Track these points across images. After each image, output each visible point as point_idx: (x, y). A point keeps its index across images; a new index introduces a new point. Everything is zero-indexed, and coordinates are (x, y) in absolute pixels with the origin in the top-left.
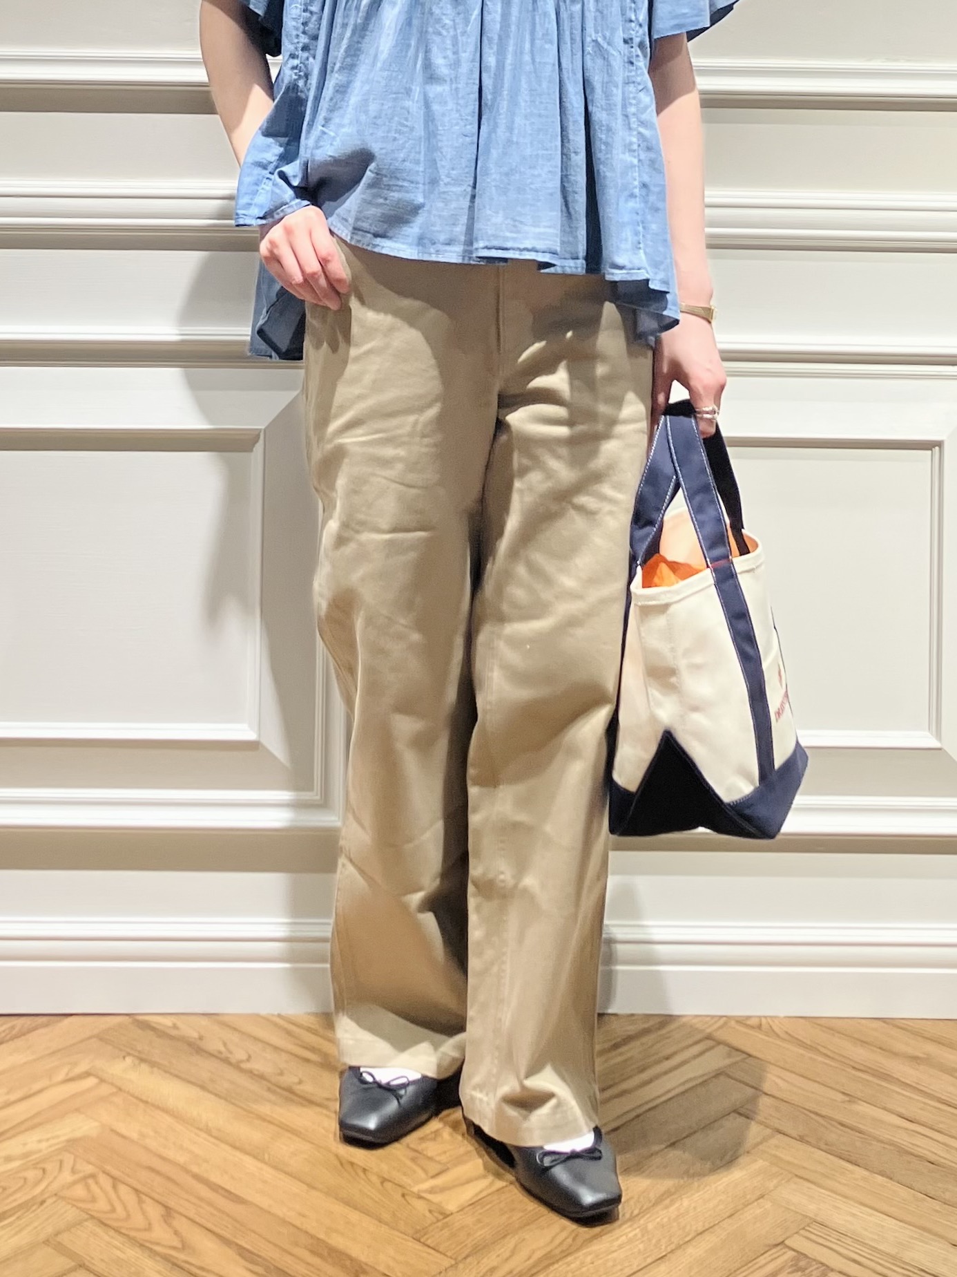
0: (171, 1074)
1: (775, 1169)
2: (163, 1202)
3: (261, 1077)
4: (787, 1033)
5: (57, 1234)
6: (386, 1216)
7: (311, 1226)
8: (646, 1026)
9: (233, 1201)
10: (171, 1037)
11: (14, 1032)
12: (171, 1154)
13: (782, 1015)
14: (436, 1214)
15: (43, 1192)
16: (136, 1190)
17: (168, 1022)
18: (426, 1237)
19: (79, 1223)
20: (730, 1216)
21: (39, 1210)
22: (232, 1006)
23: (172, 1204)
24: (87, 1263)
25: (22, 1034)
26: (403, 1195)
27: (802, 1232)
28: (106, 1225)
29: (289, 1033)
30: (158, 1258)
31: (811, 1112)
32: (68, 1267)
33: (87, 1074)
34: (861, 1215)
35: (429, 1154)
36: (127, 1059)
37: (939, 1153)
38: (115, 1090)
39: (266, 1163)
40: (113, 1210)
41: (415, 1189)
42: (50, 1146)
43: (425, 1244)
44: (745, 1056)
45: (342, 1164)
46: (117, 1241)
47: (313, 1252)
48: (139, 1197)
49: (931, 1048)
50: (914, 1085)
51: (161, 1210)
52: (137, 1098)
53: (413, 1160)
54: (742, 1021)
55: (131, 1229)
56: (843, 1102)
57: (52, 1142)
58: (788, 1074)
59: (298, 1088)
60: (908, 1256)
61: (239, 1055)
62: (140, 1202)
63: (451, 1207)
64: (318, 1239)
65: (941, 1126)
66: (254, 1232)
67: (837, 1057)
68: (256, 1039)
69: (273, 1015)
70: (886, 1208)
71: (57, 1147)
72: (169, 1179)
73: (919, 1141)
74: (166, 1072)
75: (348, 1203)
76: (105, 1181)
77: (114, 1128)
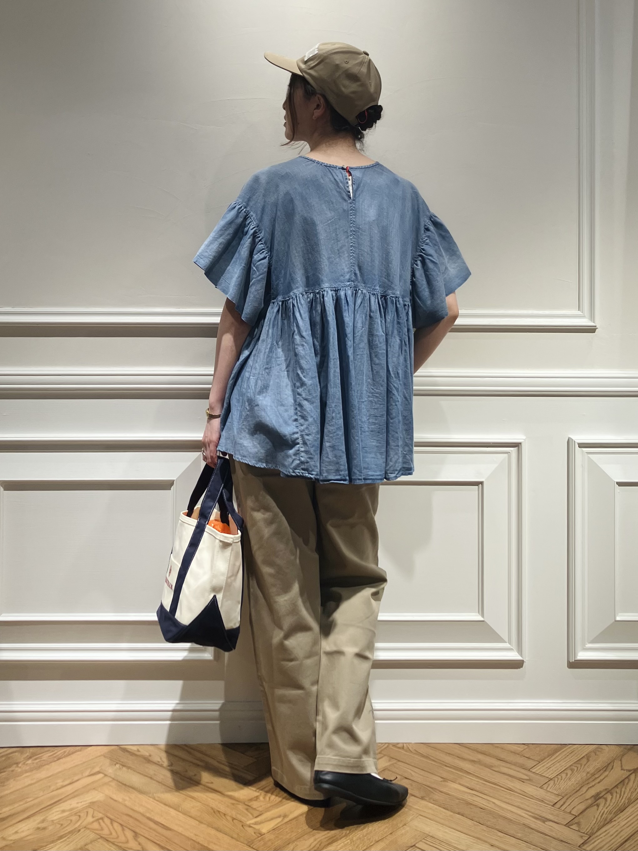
0: (136, 772)
3: (177, 773)
4: (415, 750)
5: (85, 845)
6: (235, 835)
7: (201, 840)
9: (164, 828)
10: (137, 756)
11: (65, 754)
12: (136, 808)
13: (413, 742)
14: (257, 834)
15: (79, 826)
16: (121, 825)
17: (135, 748)
18: (253, 844)
19: (96, 840)
20: (390, 834)
21: (78, 834)
23: (137, 831)
25: (69, 755)
26: (243, 826)
27: (423, 840)
28: (107, 840)
29: (190, 753)
33: (99, 772)
35: (254, 807)
36: (117, 765)
37: (484, 804)
38: (111, 779)
39: (179, 812)
40: (111, 834)
41: (248, 823)
42: (83, 805)
44: (396, 761)
45: (214, 812)
46: (112, 847)
48: (122, 828)
49: (480, 757)
50: (473, 773)
51: (133, 834)
52: (121, 783)
53: (247, 810)
54: (394, 745)
55: (119, 842)
56: (441, 781)
57: (83, 803)
58: (415, 769)
61: (167, 763)
62: (123, 830)
63: (264, 831)
64: (204, 846)
65: (486, 792)
71: (86, 805)
72: (136, 819)
73: (475, 798)
74: (134, 771)
75: (218, 830)
76: (107, 821)
77: (111, 797)
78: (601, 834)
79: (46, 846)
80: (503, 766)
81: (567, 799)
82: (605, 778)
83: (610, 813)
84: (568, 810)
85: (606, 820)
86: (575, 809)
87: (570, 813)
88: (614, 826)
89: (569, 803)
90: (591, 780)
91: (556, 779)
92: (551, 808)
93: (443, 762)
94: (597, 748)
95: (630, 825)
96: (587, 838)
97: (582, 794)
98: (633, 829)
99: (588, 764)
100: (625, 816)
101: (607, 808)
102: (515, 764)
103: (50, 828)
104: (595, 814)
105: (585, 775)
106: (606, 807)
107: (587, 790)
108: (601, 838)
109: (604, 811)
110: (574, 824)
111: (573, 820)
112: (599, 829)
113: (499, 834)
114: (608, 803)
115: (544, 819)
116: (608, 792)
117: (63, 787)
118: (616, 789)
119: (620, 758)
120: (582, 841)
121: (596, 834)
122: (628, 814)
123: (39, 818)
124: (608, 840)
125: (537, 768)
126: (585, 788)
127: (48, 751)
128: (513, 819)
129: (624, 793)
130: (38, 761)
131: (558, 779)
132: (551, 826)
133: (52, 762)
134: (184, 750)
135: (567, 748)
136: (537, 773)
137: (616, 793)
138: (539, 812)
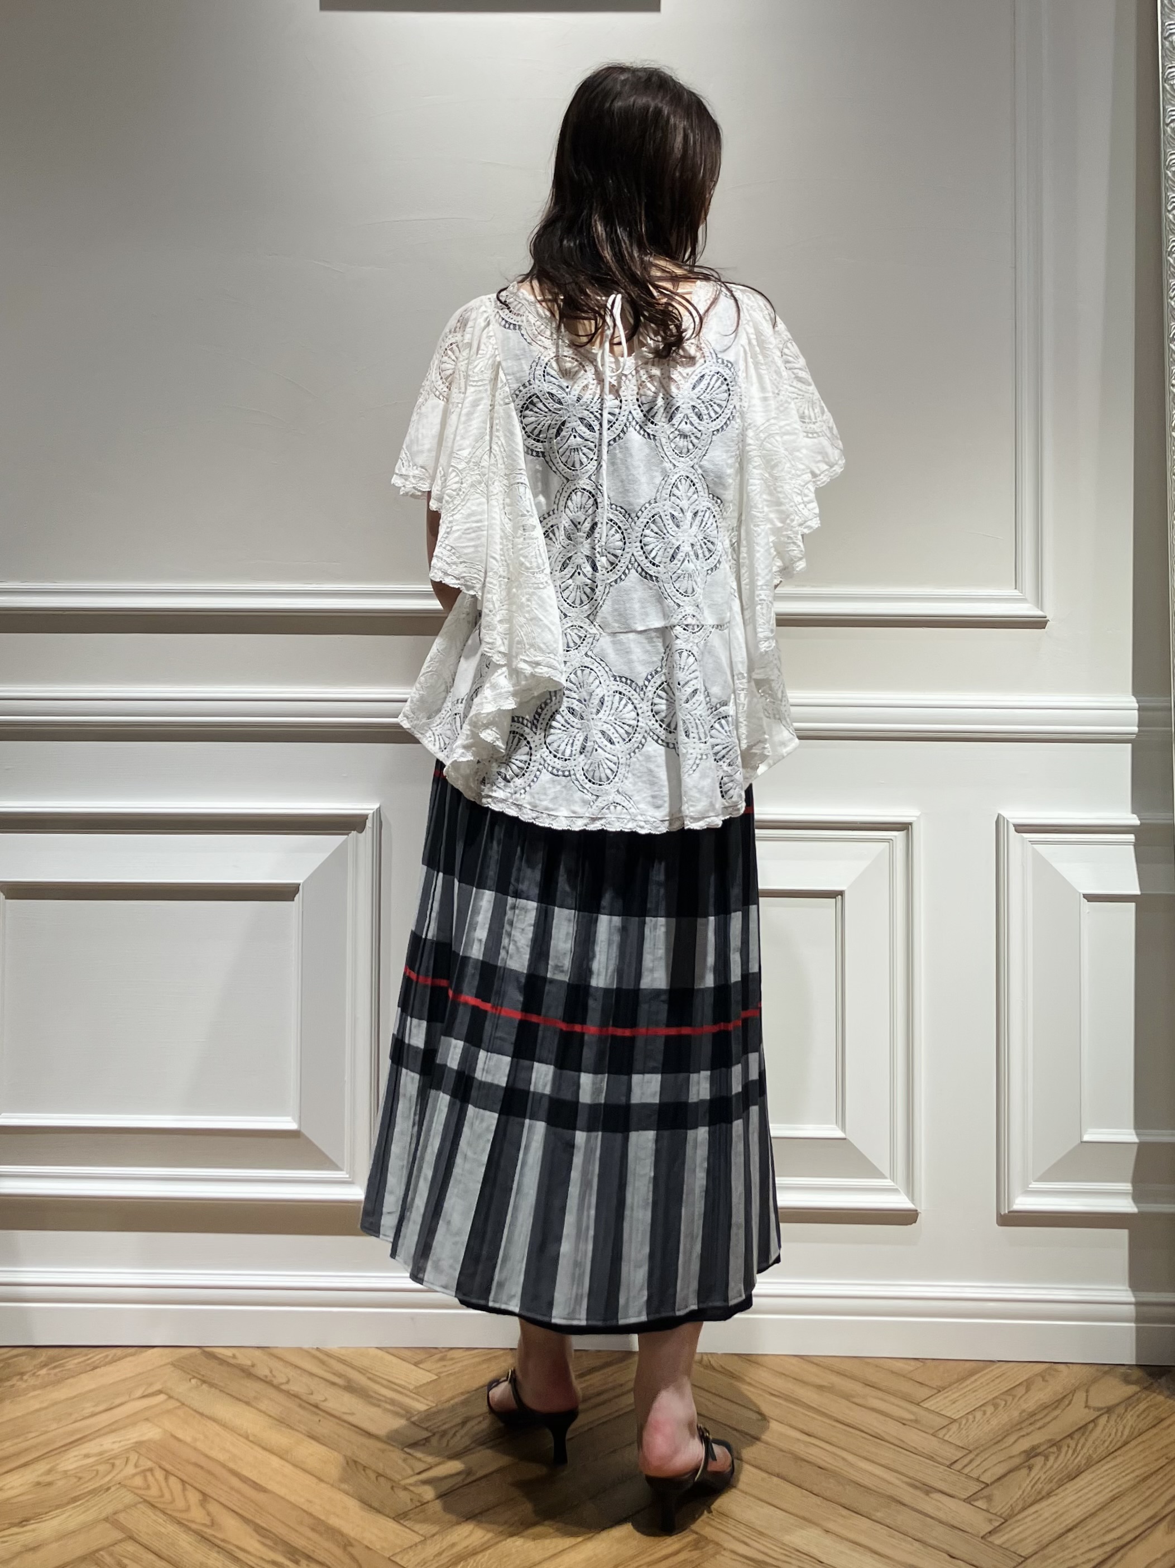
0: (224, 1393)
2: (200, 1488)
3: (296, 1396)
4: (721, 1366)
5: (115, 1514)
6: (376, 1505)
7: (316, 1510)
8: (609, 1360)
9: (256, 1489)
10: (229, 1364)
11: (107, 1360)
12: (214, 1453)
13: (719, 1352)
14: (415, 1502)
15: (109, 1482)
16: (182, 1481)
17: (229, 1353)
18: (405, 1519)
19: (135, 1505)
21: (104, 1495)
22: (282, 1340)
23: (208, 1491)
24: (136, 1536)
25: (114, 1361)
26: (392, 1488)
28: (154, 1506)
29: (323, 1362)
30: (191, 1533)
31: (729, 1426)
32: (120, 1538)
33: (160, 1392)
35: (418, 1456)
36: (193, 1380)
37: (829, 1460)
38: (178, 1404)
39: (288, 1462)
40: (162, 1496)
41: (403, 1483)
42: (122, 1446)
43: (402, 1525)
46: (161, 1519)
47: (313, 1529)
48: (183, 1485)
50: (817, 1407)
51: (200, 1496)
52: (195, 1411)
53: (405, 1460)
55: (174, 1510)
56: (758, 1420)
57: (122, 1443)
58: (719, 1399)
59: (323, 1405)
60: (787, 1539)
61: (280, 1379)
62: (184, 1489)
64: (320, 1519)
67: (757, 1385)
68: (296, 1367)
71: (126, 1447)
72: (210, 1473)
73: (814, 1451)
74: (221, 1391)
76: (159, 1475)
77: (173, 1433)
78: (1026, 1517)
79: (46, 1513)
80: (873, 1397)
81: (977, 1455)
82: (1049, 1423)
83: (1051, 1481)
84: (974, 1475)
85: (1039, 1493)
86: (988, 1474)
87: (978, 1479)
88: (1053, 1503)
89: (978, 1462)
90: (1023, 1425)
91: (964, 1422)
92: (946, 1470)
93: (768, 1387)
94: (1045, 1371)
95: (1082, 1504)
96: (999, 1523)
97: (1006, 1448)
98: (1087, 1509)
99: (1024, 1398)
100: (1075, 1487)
101: (1045, 1473)
102: (896, 1394)
103: (60, 1483)
104: (1023, 1483)
105: (1016, 1414)
106: (1044, 1470)
107: (1015, 1442)
108: (1026, 1524)
109: (1039, 1478)
110: (982, 1498)
111: (983, 1491)
112: (1024, 1509)
113: (845, 1512)
114: (1049, 1464)
115: (928, 1488)
116: (1053, 1445)
117: (93, 1415)
118: (1069, 1441)
119: (1086, 1386)
120: (990, 1528)
121: (1020, 1517)
122: (1082, 1483)
123: (42, 1467)
124: (1037, 1527)
125: (935, 1401)
126: (1012, 1439)
127: (78, 1354)
128: (874, 1488)
129: (1082, 1448)
130: (57, 1370)
131: (967, 1420)
132: (940, 1502)
133: (82, 1373)
134: (314, 1357)
135: (995, 1366)
136: (932, 1409)
137: (1068, 1447)
138: (920, 1476)
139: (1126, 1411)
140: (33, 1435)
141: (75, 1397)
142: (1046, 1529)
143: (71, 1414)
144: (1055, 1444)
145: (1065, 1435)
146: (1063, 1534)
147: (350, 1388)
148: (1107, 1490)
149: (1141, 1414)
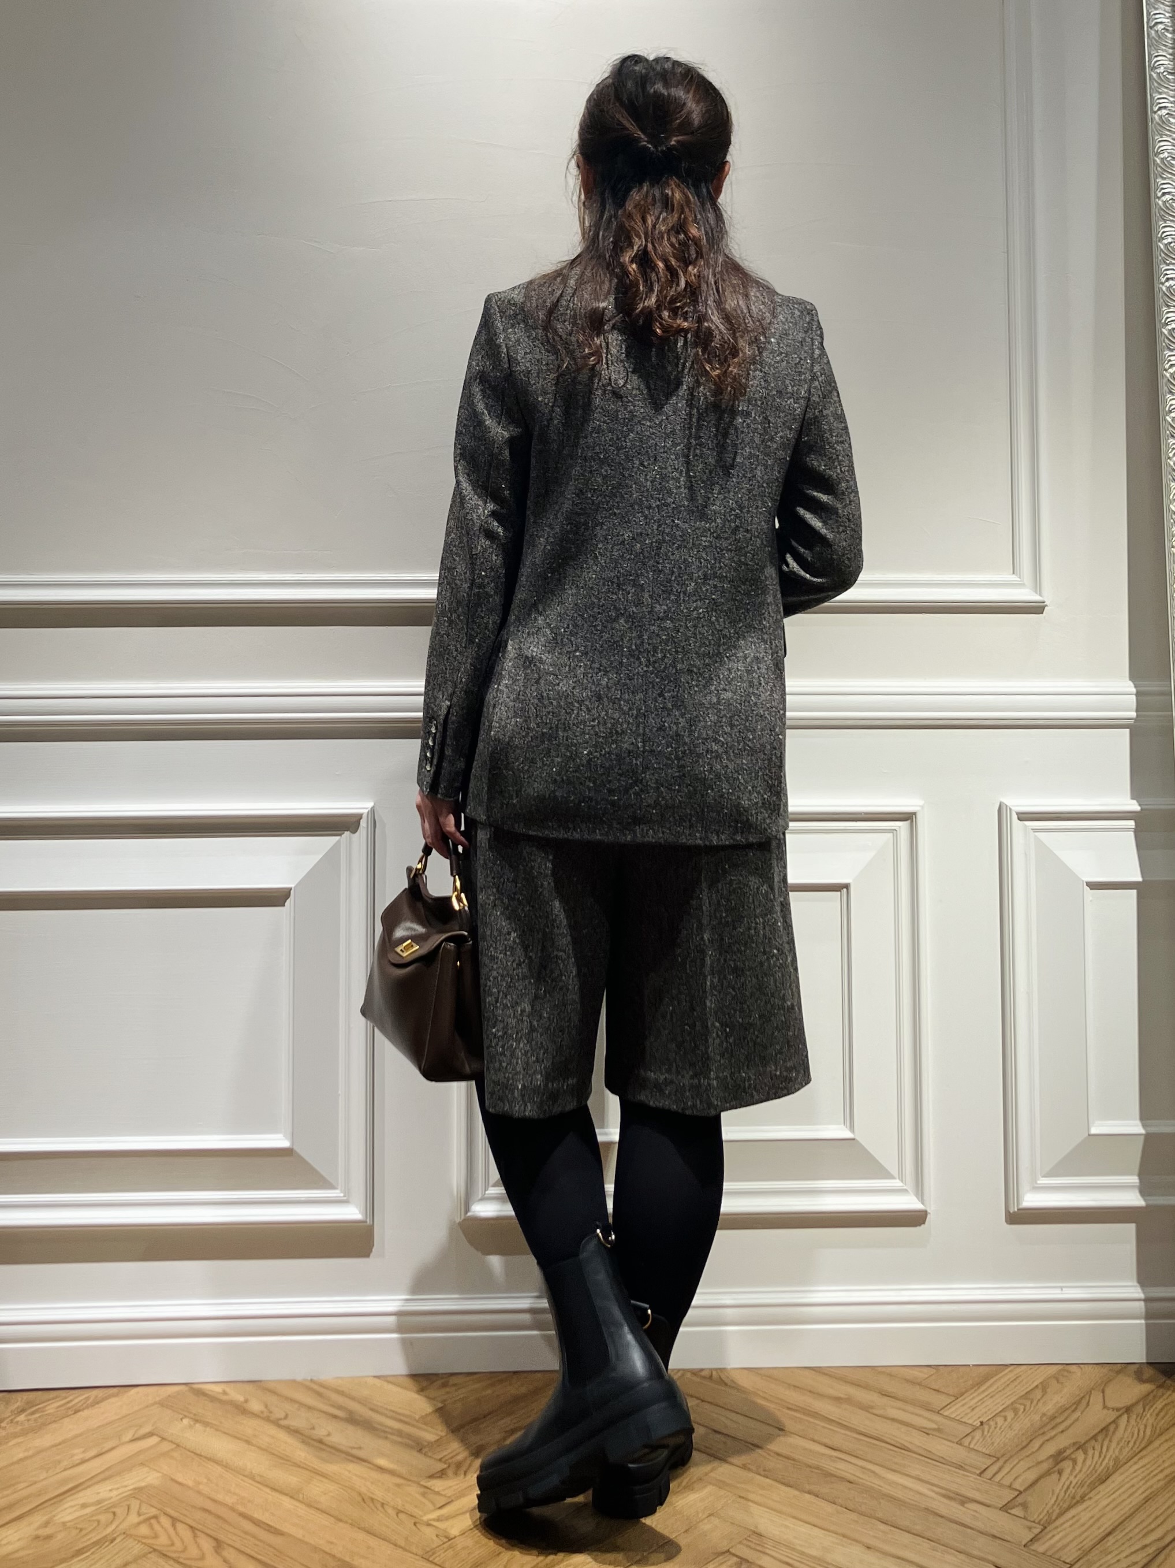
0: (221, 1431)
1: (722, 1492)
2: (213, 1536)
3: (298, 1432)
4: (733, 1381)
6: (402, 1543)
9: (272, 1533)
10: (221, 1402)
11: (89, 1402)
12: (220, 1497)
13: (729, 1367)
14: (442, 1538)
15: (113, 1532)
17: (218, 1389)
18: (434, 1556)
20: (686, 1531)
21: (110, 1546)
22: (273, 1372)
23: (221, 1537)
25: (97, 1402)
26: (415, 1524)
27: (745, 1542)
28: (165, 1556)
29: (320, 1395)
34: (792, 1526)
35: (436, 1490)
36: (184, 1420)
37: (858, 1474)
38: (175, 1446)
39: (300, 1501)
40: (173, 1544)
41: (425, 1518)
42: (120, 1494)
43: (432, 1562)
44: (699, 1401)
45: (363, 1500)
48: (193, 1532)
49: (852, 1391)
50: (837, 1420)
51: (214, 1544)
52: (192, 1452)
53: (423, 1495)
54: (696, 1373)
55: (187, 1559)
56: (779, 1436)
57: (120, 1490)
58: (733, 1414)
59: (327, 1440)
60: (829, 1558)
61: (278, 1414)
62: (195, 1536)
63: (454, 1532)
64: (344, 1561)
65: (860, 1453)
66: (291, 1558)
67: (772, 1399)
68: (293, 1401)
69: (306, 1380)
70: (812, 1519)
71: (125, 1494)
72: (219, 1517)
73: (841, 1465)
74: (217, 1430)
75: (369, 1532)
76: (165, 1521)
77: (173, 1477)
80: (893, 1407)
81: (1005, 1462)
82: (1074, 1423)
83: (1082, 1485)
84: (1008, 1484)
85: (1073, 1498)
86: (1020, 1480)
87: (1010, 1487)
88: (1088, 1508)
89: (1008, 1469)
90: (1046, 1429)
91: (986, 1429)
92: (977, 1479)
93: (782, 1400)
94: (1060, 1370)
95: (1116, 1507)
96: (1038, 1530)
97: (1033, 1453)
98: (1122, 1512)
99: (1042, 1401)
100: (1108, 1490)
101: (1076, 1477)
102: (914, 1403)
103: (60, 1536)
104: (1055, 1488)
105: (1037, 1417)
106: (1074, 1474)
107: (1041, 1446)
108: (1065, 1529)
109: (1071, 1483)
110: (1017, 1506)
111: (1017, 1499)
112: (1060, 1515)
113: (882, 1527)
114: (1078, 1468)
115: (963, 1499)
116: (1078, 1449)
117: (83, 1462)
118: (1093, 1442)
119: (1102, 1387)
120: (1030, 1536)
121: (1058, 1523)
122: (1113, 1485)
123: (38, 1519)
124: (1077, 1533)
125: (953, 1409)
126: (1036, 1444)
127: (57, 1397)
128: (908, 1500)
129: (1107, 1450)
130: (37, 1415)
131: (990, 1427)
132: (976, 1511)
133: (63, 1418)
134: (309, 1388)
135: (1007, 1371)
136: (953, 1416)
137: (1094, 1449)
138: (954, 1487)
139: (1144, 1410)
140: (22, 1485)
141: (60, 1444)
142: (1084, 1536)
143: (59, 1462)
144: (1081, 1447)
145: (1087, 1438)
146: (1104, 1538)
147: (352, 1419)
148: (1140, 1492)
149: (1160, 1412)
